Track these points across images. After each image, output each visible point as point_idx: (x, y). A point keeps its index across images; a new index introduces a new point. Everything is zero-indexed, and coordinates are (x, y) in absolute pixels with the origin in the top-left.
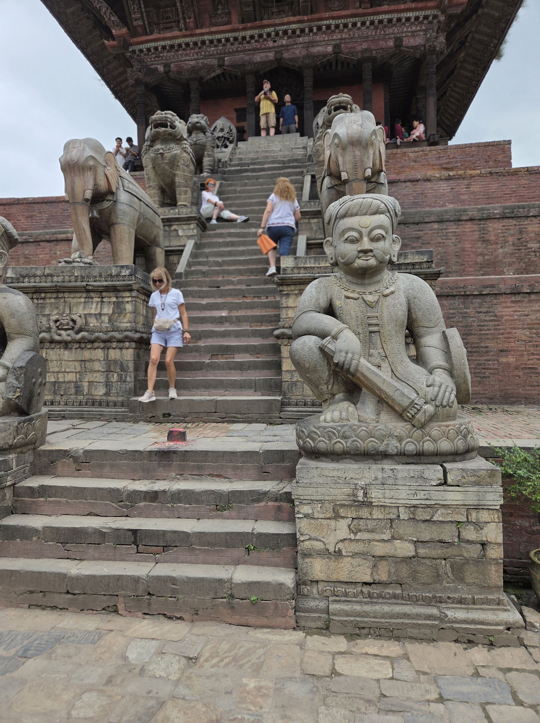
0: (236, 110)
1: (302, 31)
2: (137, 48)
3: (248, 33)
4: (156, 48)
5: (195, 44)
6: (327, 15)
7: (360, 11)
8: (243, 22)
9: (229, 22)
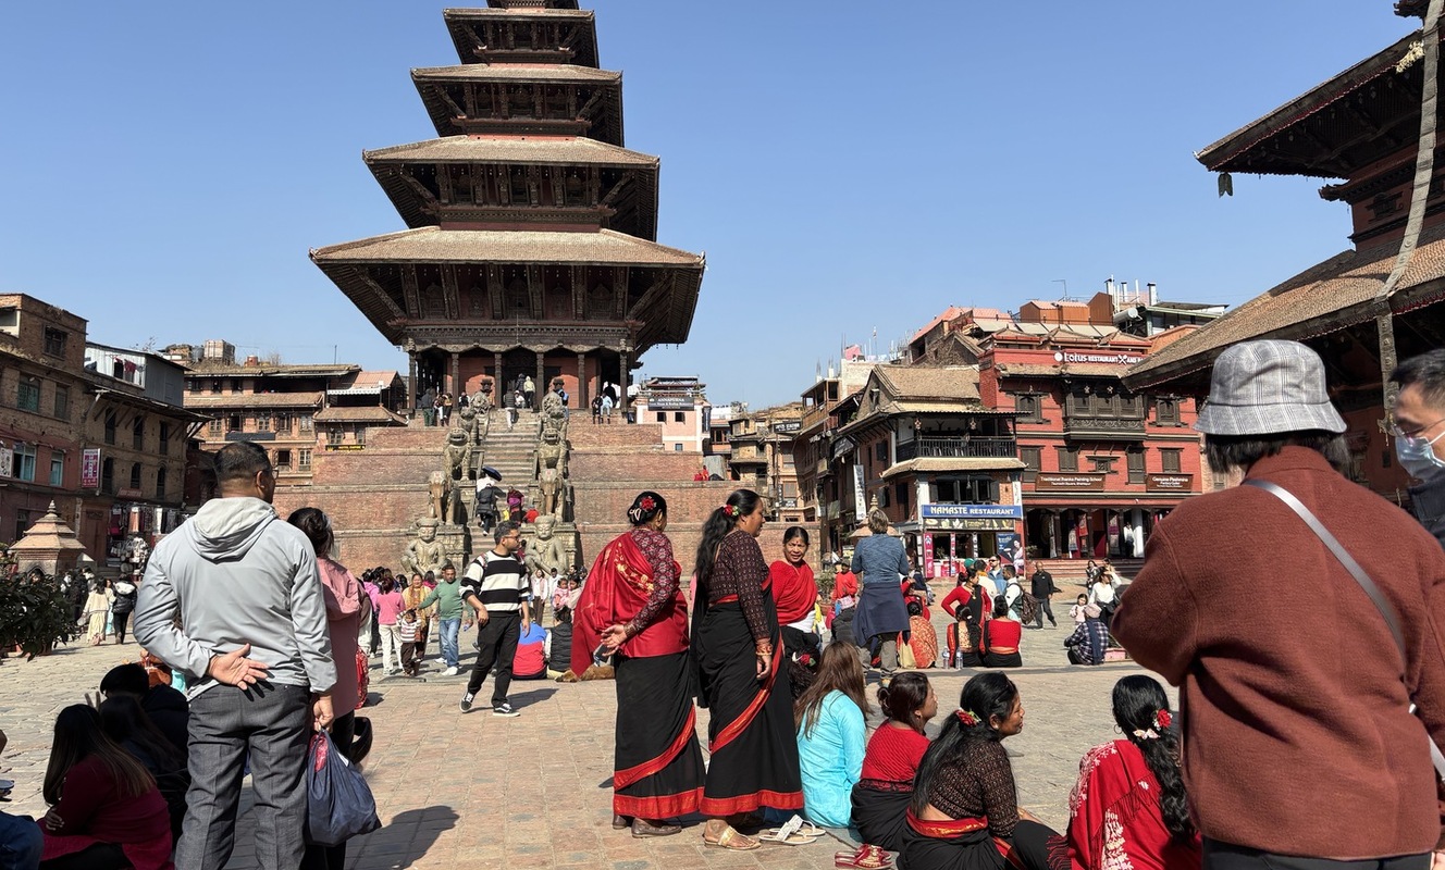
0: (486, 367)
1: (536, 329)
2: (412, 328)
3: (497, 327)
4: (427, 329)
5: (458, 329)
6: (553, 322)
7: (576, 322)
8: (494, 318)
9: (483, 316)
